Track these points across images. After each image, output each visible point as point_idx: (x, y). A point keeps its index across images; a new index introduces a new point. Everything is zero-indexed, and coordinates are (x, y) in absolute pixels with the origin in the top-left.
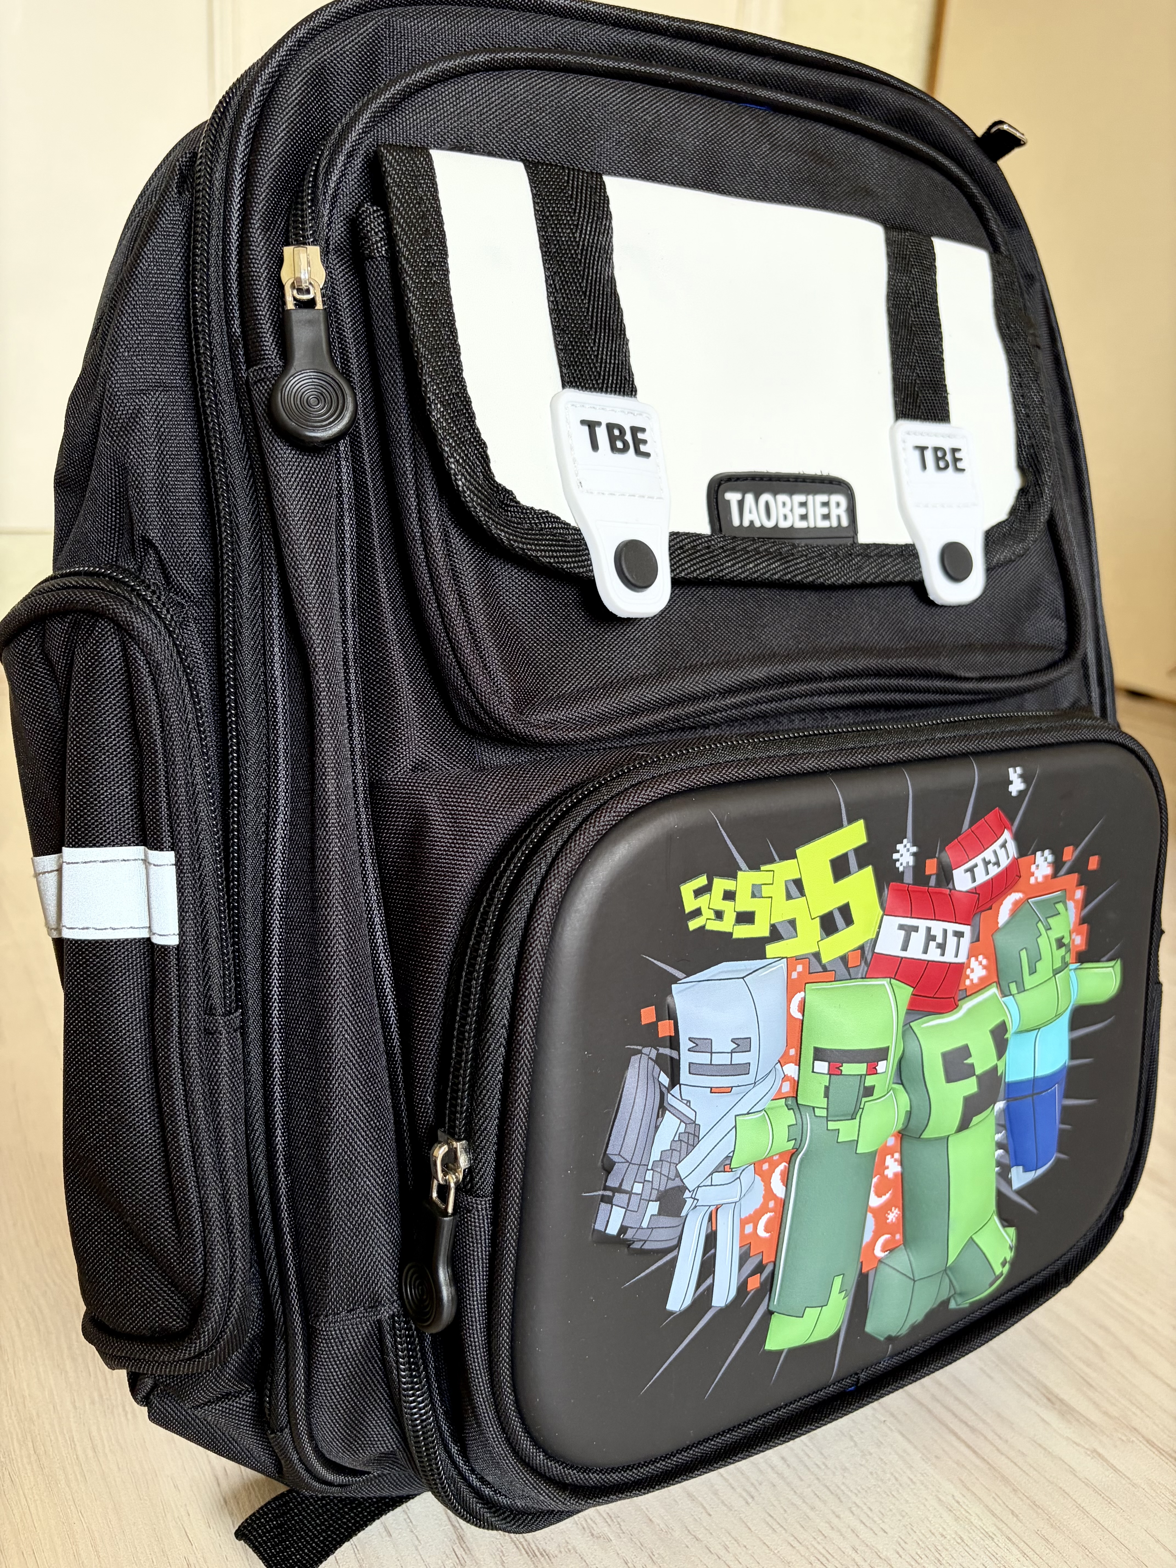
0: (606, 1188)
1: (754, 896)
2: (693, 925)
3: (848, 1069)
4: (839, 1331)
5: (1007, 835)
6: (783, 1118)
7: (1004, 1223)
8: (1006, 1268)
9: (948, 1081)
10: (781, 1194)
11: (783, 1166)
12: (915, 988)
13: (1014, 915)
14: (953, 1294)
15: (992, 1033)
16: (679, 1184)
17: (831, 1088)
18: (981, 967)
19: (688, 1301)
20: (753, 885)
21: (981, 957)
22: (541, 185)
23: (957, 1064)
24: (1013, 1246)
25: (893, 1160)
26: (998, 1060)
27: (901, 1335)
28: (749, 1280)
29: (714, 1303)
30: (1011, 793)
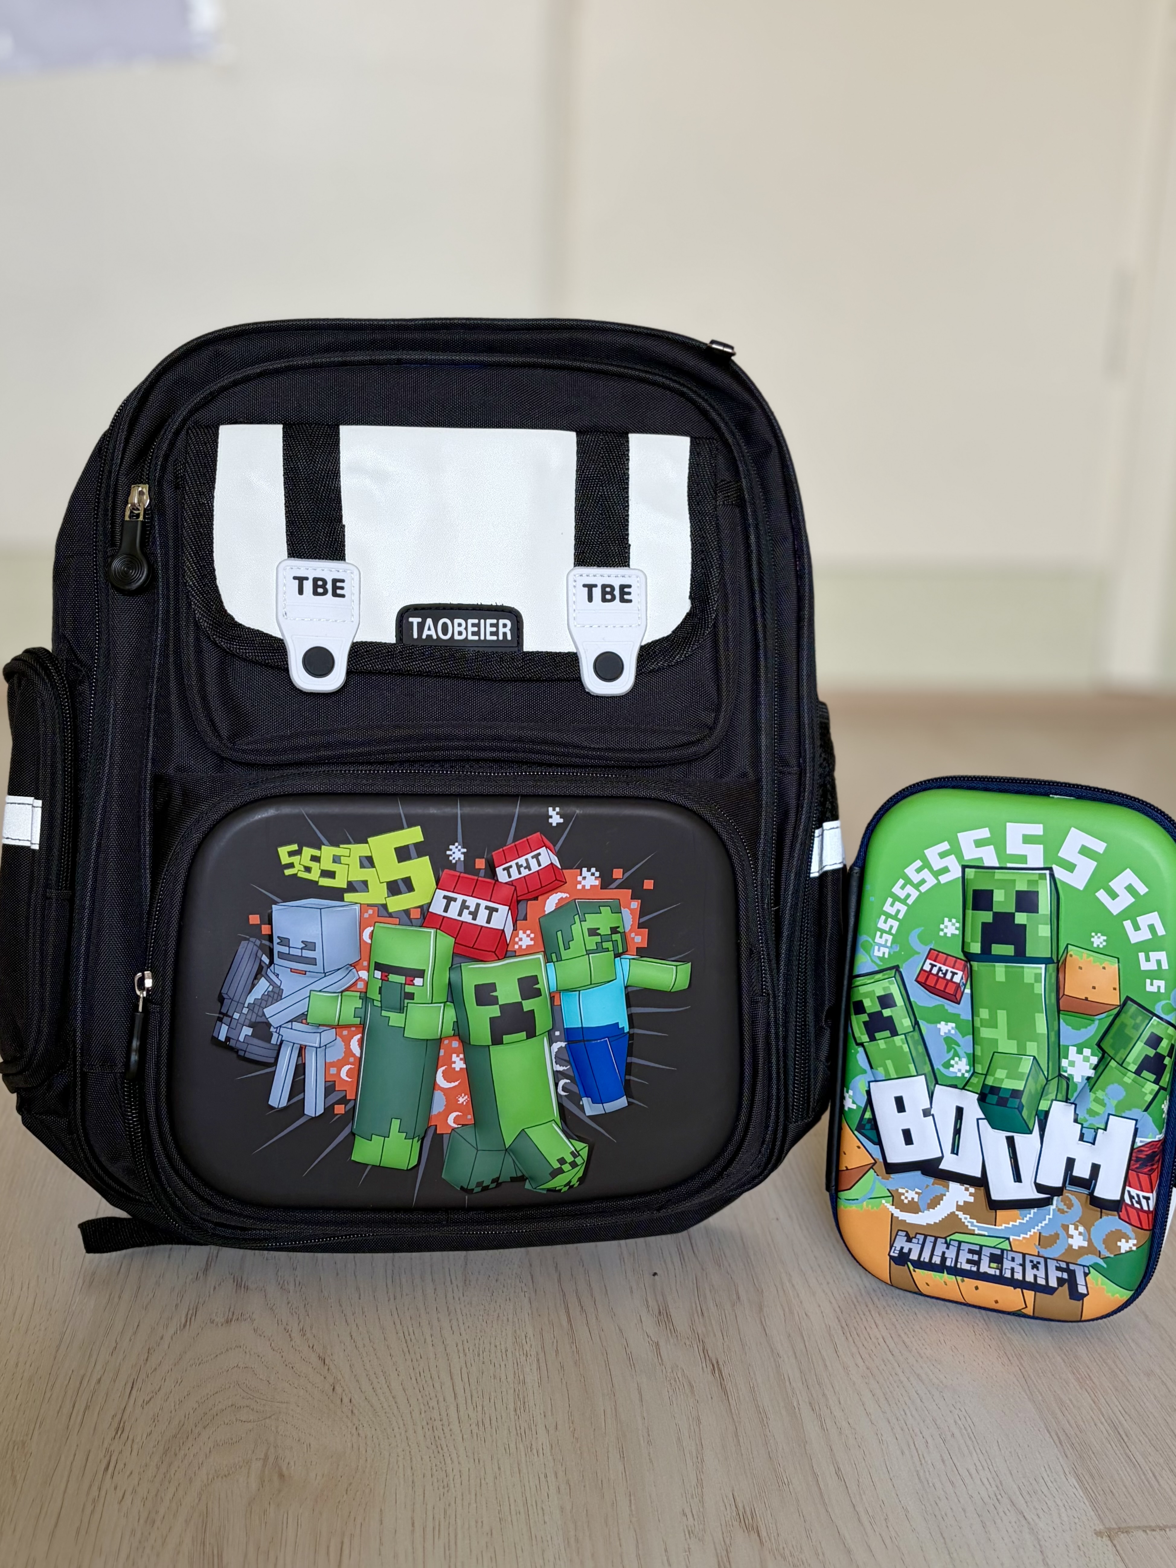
0: (220, 1013)
1: (334, 861)
2: (288, 872)
3: (393, 978)
4: (417, 1168)
5: (543, 851)
6: (353, 1003)
7: (574, 1137)
8: (566, 1167)
9: (478, 1005)
10: (358, 1054)
11: (359, 1036)
12: (456, 938)
13: (559, 908)
14: (523, 1176)
15: (520, 980)
16: (265, 1021)
17: (383, 989)
18: (529, 939)
19: (284, 1103)
20: (334, 855)
21: (528, 932)
22: (290, 437)
23: (485, 995)
24: (579, 1155)
25: (458, 1058)
26: (523, 999)
27: (473, 1190)
28: (336, 1106)
29: (306, 1113)
30: (551, 824)
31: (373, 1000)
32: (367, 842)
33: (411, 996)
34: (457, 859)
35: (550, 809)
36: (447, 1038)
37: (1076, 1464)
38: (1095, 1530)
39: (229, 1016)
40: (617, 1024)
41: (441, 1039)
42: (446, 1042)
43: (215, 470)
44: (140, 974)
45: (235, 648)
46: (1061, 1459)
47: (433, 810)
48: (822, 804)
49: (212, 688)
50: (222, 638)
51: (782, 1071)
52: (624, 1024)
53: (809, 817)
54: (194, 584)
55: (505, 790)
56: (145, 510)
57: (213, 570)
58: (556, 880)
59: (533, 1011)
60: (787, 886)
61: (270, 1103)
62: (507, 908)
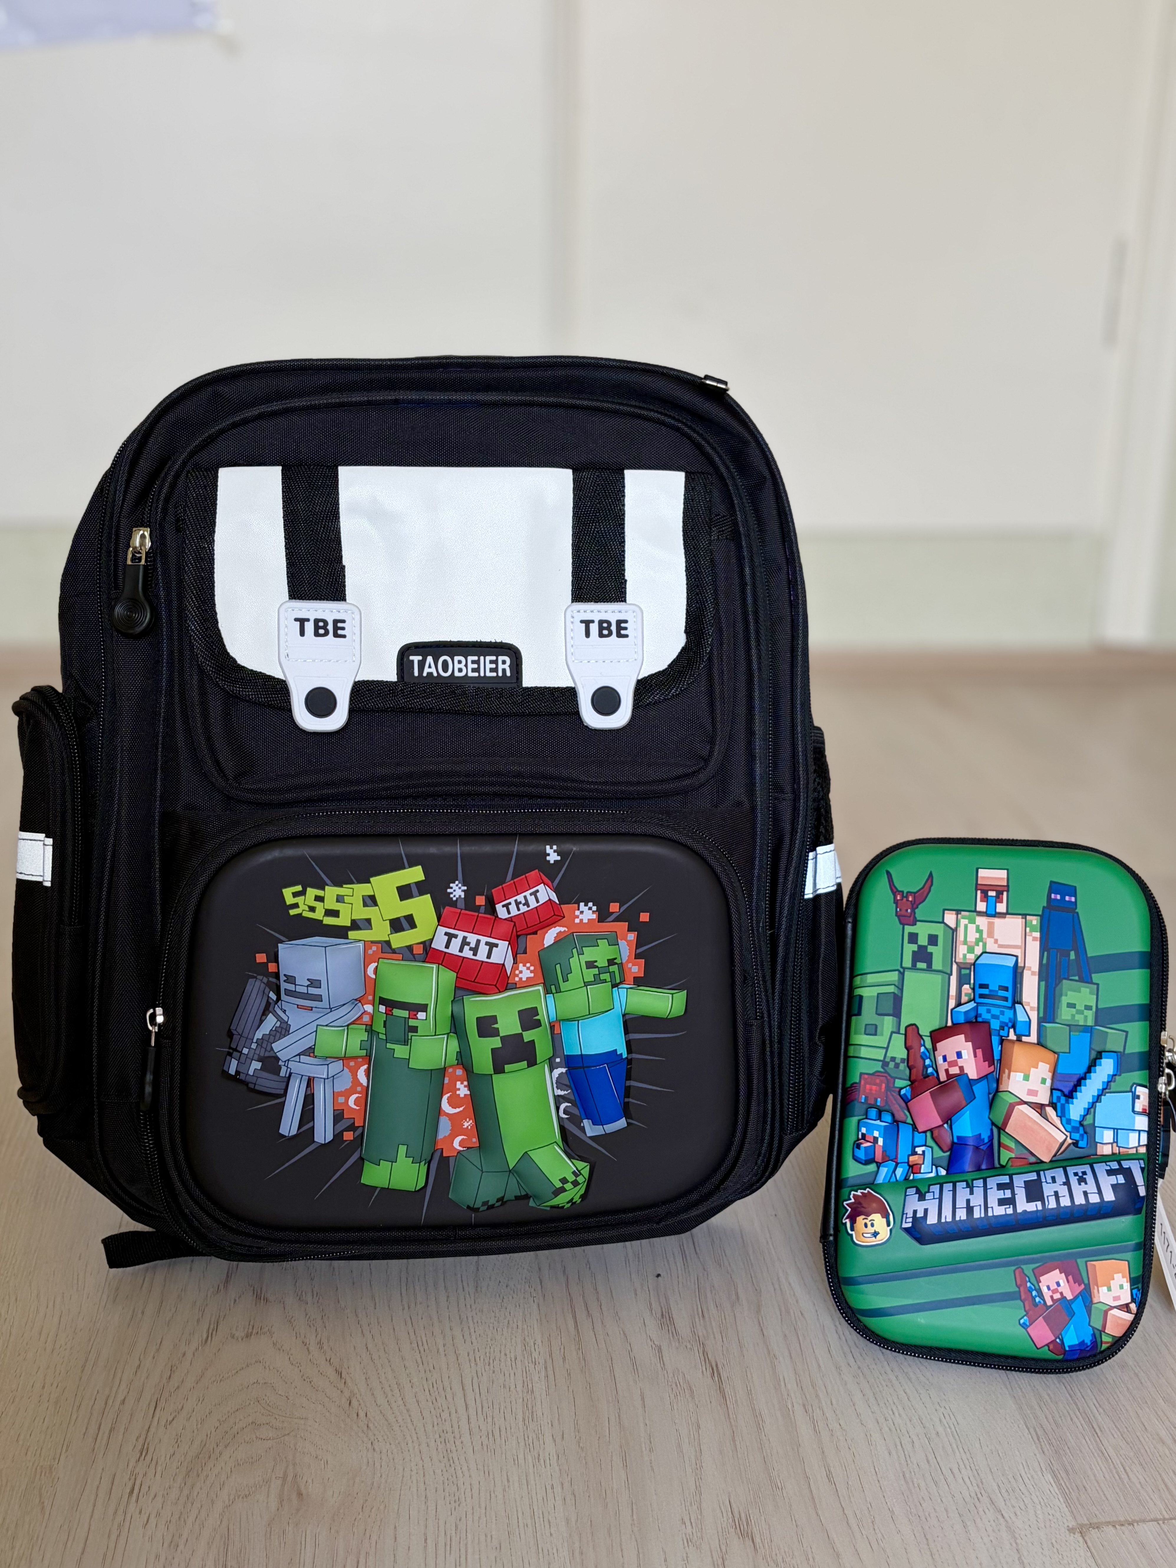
0: (230, 1048)
1: (338, 901)
2: (293, 912)
3: (396, 1012)
4: (424, 1190)
5: (541, 887)
6: (359, 1036)
7: (577, 1157)
8: (568, 1186)
9: (480, 1036)
10: (365, 1084)
11: (366, 1067)
12: (457, 973)
13: (558, 941)
14: (527, 1195)
15: (520, 1012)
16: (274, 1055)
17: (387, 1022)
18: (529, 971)
19: (294, 1131)
20: (337, 895)
21: (528, 965)
22: (289, 479)
23: (486, 1026)
24: (581, 1174)
25: (463, 1086)
26: (523, 1031)
27: (479, 1208)
28: (345, 1133)
29: (316, 1139)
30: (549, 861)
31: (378, 1033)
32: (369, 882)
33: (414, 1029)
34: (457, 896)
35: (548, 847)
36: (450, 1067)
37: (1052, 1460)
38: (1068, 1526)
39: (239, 1051)
40: (616, 1050)
41: (445, 1069)
42: (450, 1070)
43: (215, 513)
44: (151, 1011)
45: (237, 689)
46: (1038, 1455)
47: (433, 850)
48: (816, 827)
49: (217, 730)
50: (225, 681)
51: (777, 1085)
52: (622, 1050)
53: (803, 842)
54: (196, 628)
55: (504, 829)
56: (146, 553)
57: (215, 614)
58: (555, 915)
59: (533, 1042)
60: (782, 909)
61: (280, 1131)
62: (507, 943)
